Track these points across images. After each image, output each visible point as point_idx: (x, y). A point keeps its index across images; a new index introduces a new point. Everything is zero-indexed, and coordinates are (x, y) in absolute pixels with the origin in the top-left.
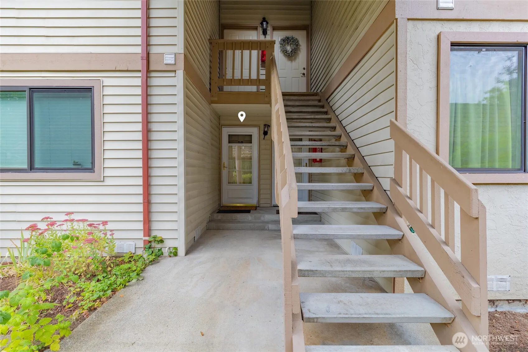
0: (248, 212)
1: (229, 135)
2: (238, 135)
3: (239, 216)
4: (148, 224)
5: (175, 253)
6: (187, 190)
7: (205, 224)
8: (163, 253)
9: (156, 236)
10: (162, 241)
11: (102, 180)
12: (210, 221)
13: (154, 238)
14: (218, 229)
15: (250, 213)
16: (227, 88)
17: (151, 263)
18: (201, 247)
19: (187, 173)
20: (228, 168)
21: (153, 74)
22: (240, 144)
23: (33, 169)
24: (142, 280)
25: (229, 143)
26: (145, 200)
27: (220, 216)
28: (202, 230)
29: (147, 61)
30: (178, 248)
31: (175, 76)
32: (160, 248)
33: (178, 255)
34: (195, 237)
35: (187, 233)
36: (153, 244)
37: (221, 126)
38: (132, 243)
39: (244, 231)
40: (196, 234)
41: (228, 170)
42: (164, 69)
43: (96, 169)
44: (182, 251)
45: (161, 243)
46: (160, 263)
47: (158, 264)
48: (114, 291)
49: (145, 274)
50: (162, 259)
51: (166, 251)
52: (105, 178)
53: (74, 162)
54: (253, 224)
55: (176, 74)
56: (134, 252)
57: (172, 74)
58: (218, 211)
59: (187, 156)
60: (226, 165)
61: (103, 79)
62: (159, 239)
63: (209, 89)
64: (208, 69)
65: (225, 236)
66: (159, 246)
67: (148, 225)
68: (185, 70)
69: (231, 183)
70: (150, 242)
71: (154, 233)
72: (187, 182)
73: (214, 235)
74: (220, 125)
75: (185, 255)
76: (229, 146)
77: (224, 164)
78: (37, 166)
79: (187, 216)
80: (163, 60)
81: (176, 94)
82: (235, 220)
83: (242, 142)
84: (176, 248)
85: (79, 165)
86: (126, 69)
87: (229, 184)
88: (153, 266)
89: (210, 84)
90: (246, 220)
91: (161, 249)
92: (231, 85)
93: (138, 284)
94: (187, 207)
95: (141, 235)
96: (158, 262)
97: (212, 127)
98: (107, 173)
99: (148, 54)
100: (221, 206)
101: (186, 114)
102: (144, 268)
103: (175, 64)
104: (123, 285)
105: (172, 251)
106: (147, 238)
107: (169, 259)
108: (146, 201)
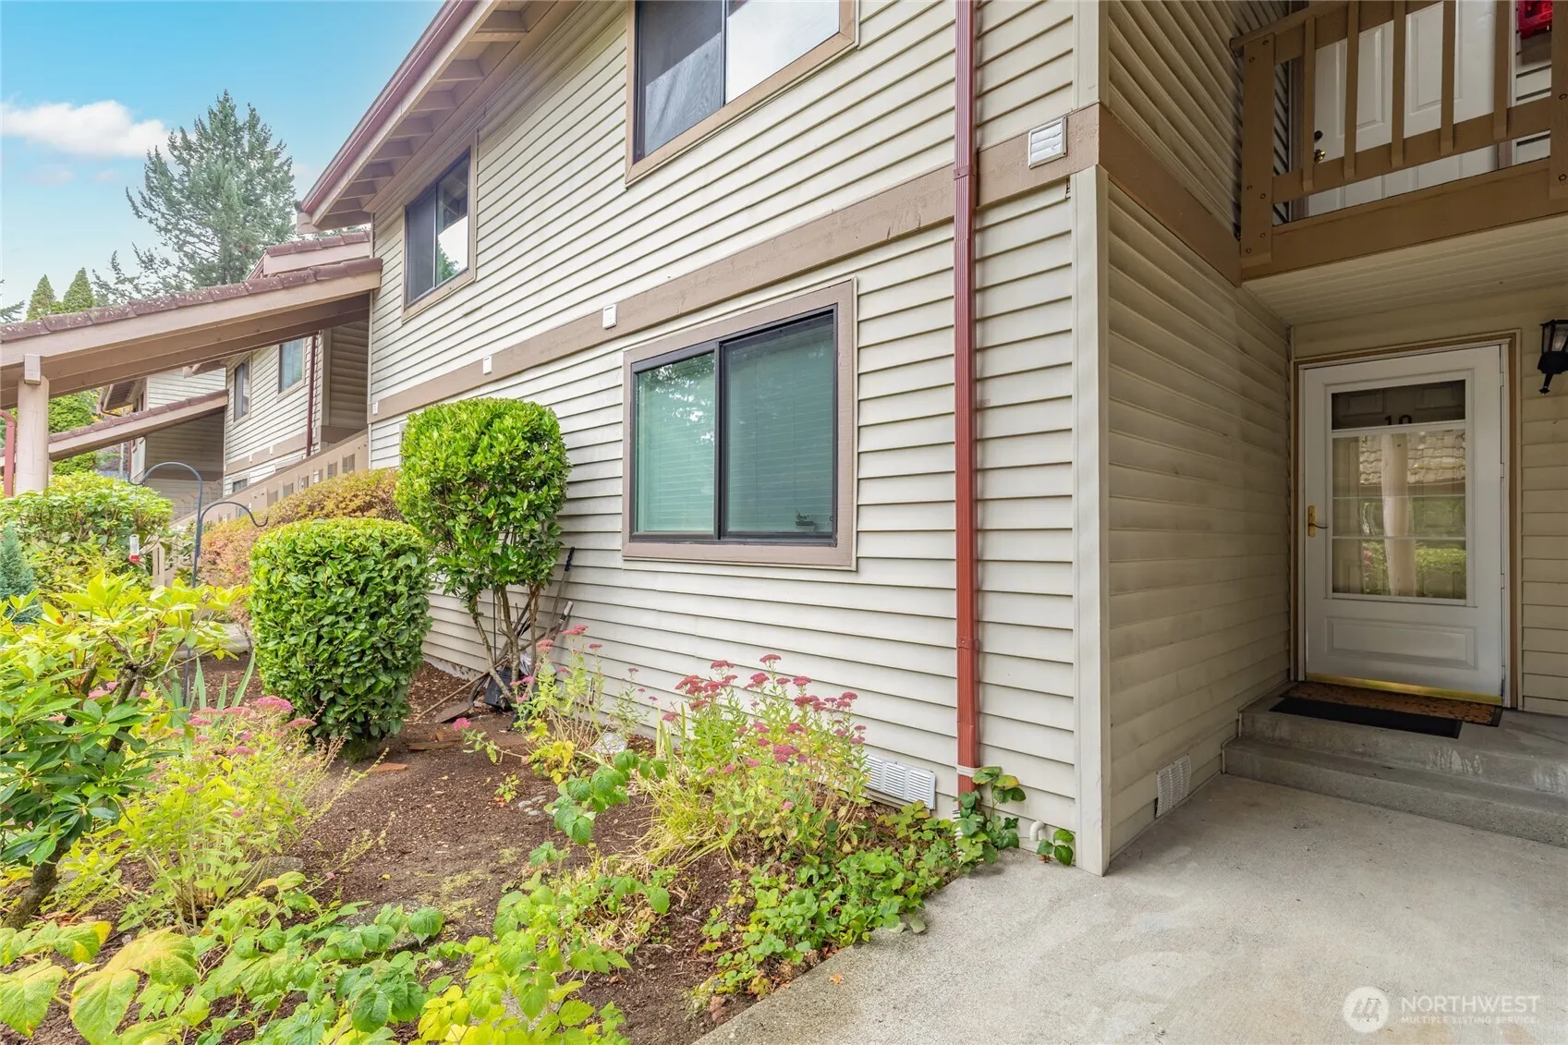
0: (1448, 729)
1: (1333, 395)
2: (1384, 391)
3: (1391, 744)
4: (974, 723)
5: (1064, 853)
6: (1113, 617)
7: (1209, 751)
8: (1018, 841)
9: (996, 771)
10: (1017, 794)
11: (854, 568)
12: (1240, 739)
13: (991, 775)
14: (1276, 781)
15: (1457, 737)
16: (1323, 203)
17: (968, 870)
18: (1183, 851)
19: (1112, 554)
20: (1330, 530)
21: (993, 217)
22: (1397, 429)
23: (725, 536)
24: (922, 933)
25: (1336, 425)
26: (962, 639)
27: (1286, 727)
28: (1193, 775)
29: (974, 179)
30: (1077, 837)
31: (1067, 199)
32: (1012, 818)
33: (1078, 863)
34: (1156, 800)
35: (1114, 787)
36: (990, 798)
37: (1296, 364)
38: (925, 773)
39: (1419, 820)
40: (1167, 787)
41: (1331, 537)
42: (1026, 188)
43: (841, 536)
44: (1091, 852)
45: (1013, 799)
46: (1001, 878)
47: (995, 880)
48: (825, 947)
49: (939, 909)
50: (1013, 862)
51: (1030, 835)
52: (860, 560)
53: (799, 517)
54: (1472, 799)
55: (1072, 189)
56: (931, 806)
57: (1058, 194)
58: (1281, 699)
59: (1112, 489)
60: (1318, 518)
61: (859, 275)
62: (1010, 784)
63: (1231, 229)
64: (1229, 152)
65: (1304, 827)
66: (1009, 809)
67: (971, 726)
68: (1104, 161)
69: (1347, 590)
70: (978, 787)
71: (992, 760)
72: (1113, 587)
73: (1253, 805)
74: (1289, 361)
75: (1105, 874)
76: (1335, 441)
77: (1310, 515)
78: (732, 527)
79: (1113, 719)
80: (1026, 154)
81: (1068, 262)
82: (1363, 754)
83: (1407, 419)
84: (1068, 836)
85: (811, 524)
86: (914, 227)
87: (1336, 595)
88: (977, 882)
89: (1238, 207)
90: (1428, 768)
91: (1016, 820)
92: (1343, 182)
93: (903, 949)
94: (1113, 684)
95: (949, 753)
96: (998, 872)
97: (1245, 371)
98: (869, 547)
99: (976, 156)
100: (1296, 680)
101: (1111, 327)
102: (939, 886)
103: (1066, 154)
104: (854, 933)
105: (1051, 841)
106: (969, 772)
107: (1041, 868)
108: (967, 644)
